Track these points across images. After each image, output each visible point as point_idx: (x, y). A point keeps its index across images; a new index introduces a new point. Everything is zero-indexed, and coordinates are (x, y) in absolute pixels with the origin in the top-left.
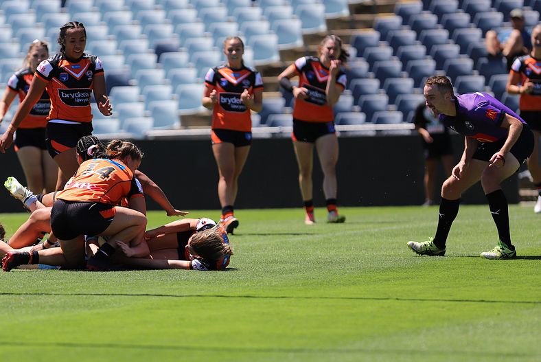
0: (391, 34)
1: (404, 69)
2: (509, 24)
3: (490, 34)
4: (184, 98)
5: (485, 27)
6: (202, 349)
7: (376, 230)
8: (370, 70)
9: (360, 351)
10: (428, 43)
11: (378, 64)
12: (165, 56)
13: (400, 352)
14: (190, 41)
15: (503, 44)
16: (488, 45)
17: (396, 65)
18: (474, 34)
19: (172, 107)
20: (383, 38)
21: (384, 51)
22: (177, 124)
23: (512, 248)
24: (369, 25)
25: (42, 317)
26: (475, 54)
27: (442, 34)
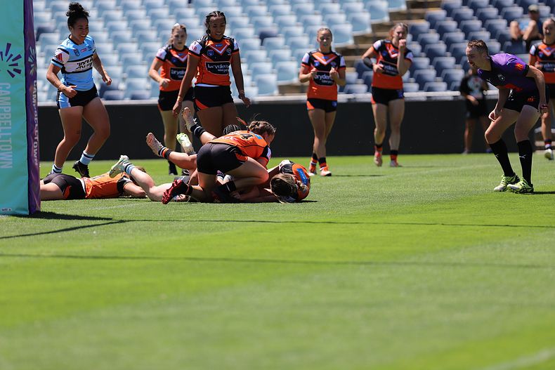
0: (438, 23)
1: (448, 50)
2: (527, 16)
3: (513, 24)
4: (281, 72)
5: (509, 19)
6: (295, 262)
7: (427, 172)
8: (422, 51)
9: (414, 263)
10: (466, 30)
11: (428, 47)
12: (267, 40)
13: (444, 264)
14: (286, 29)
15: (523, 31)
16: (512, 32)
17: (442, 47)
18: (501, 24)
19: (272, 79)
20: (432, 27)
21: (433, 36)
22: (276, 92)
23: (532, 186)
24: (421, 17)
25: (174, 238)
26: (502, 39)
27: (477, 23)
